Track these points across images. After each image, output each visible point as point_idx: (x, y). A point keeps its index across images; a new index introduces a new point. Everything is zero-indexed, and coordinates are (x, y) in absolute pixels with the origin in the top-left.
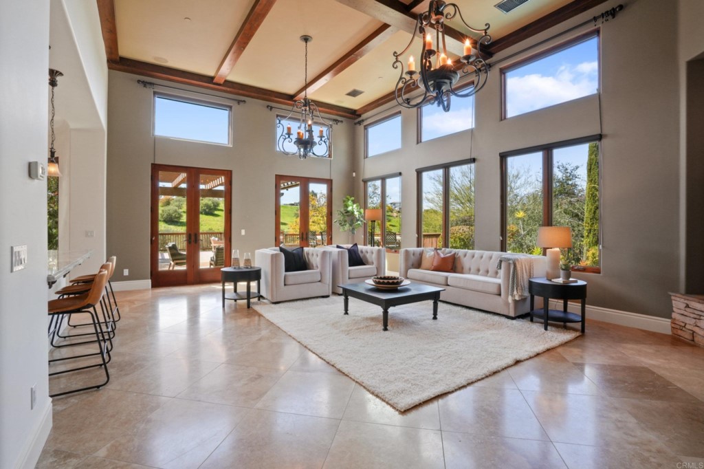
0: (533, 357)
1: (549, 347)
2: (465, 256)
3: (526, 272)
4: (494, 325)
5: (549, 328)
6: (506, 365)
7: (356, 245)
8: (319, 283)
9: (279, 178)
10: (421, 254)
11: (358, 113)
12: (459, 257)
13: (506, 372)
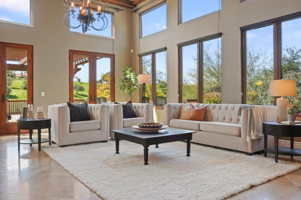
0: (265, 183)
1: (278, 175)
2: (214, 108)
3: (261, 118)
4: (235, 159)
5: (279, 161)
6: (242, 189)
7: (130, 102)
8: (99, 130)
9: (73, 53)
10: (181, 108)
11: (134, 3)
12: (210, 109)
13: (242, 195)
